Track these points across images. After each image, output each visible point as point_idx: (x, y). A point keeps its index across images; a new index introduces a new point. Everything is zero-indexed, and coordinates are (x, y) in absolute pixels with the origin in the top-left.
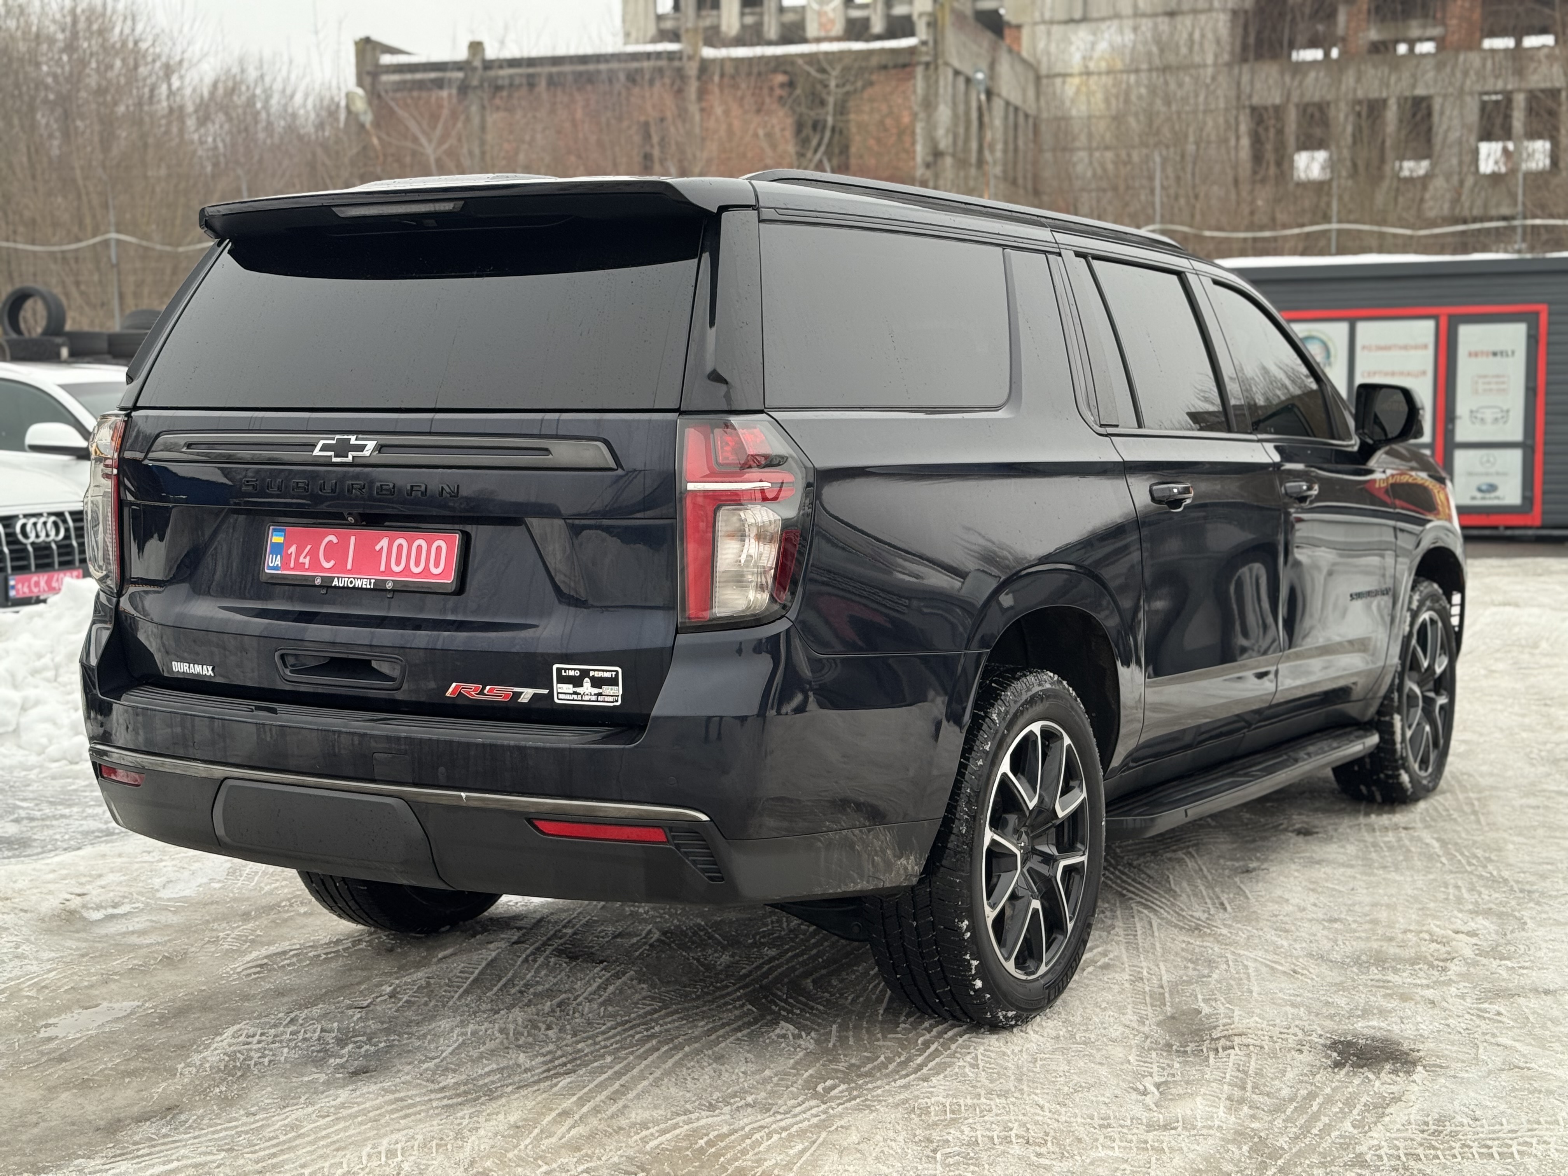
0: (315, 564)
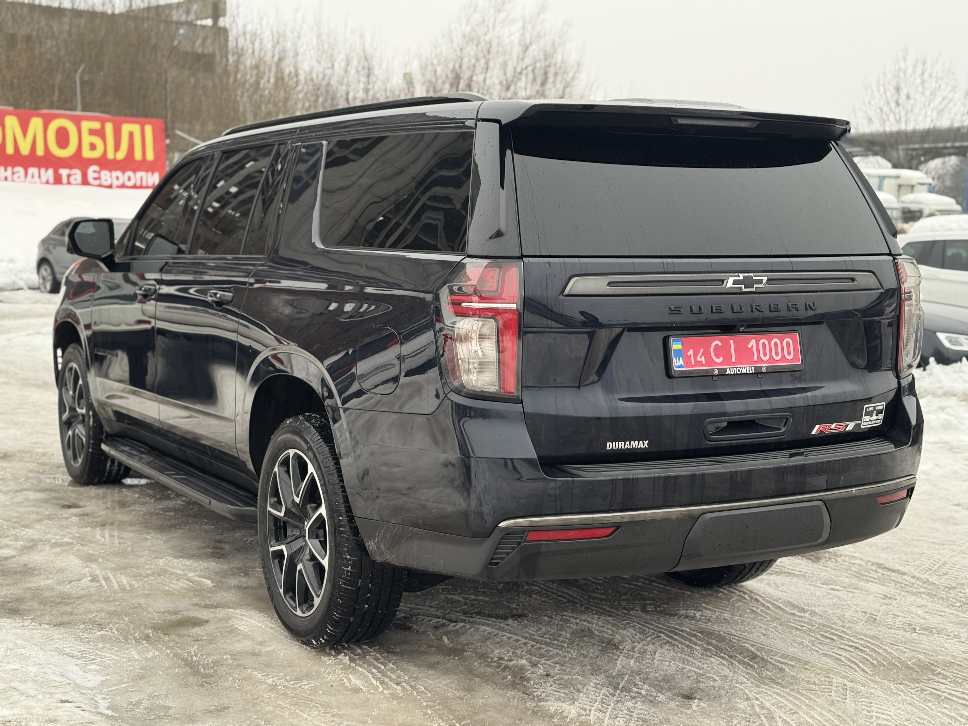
0: (709, 360)
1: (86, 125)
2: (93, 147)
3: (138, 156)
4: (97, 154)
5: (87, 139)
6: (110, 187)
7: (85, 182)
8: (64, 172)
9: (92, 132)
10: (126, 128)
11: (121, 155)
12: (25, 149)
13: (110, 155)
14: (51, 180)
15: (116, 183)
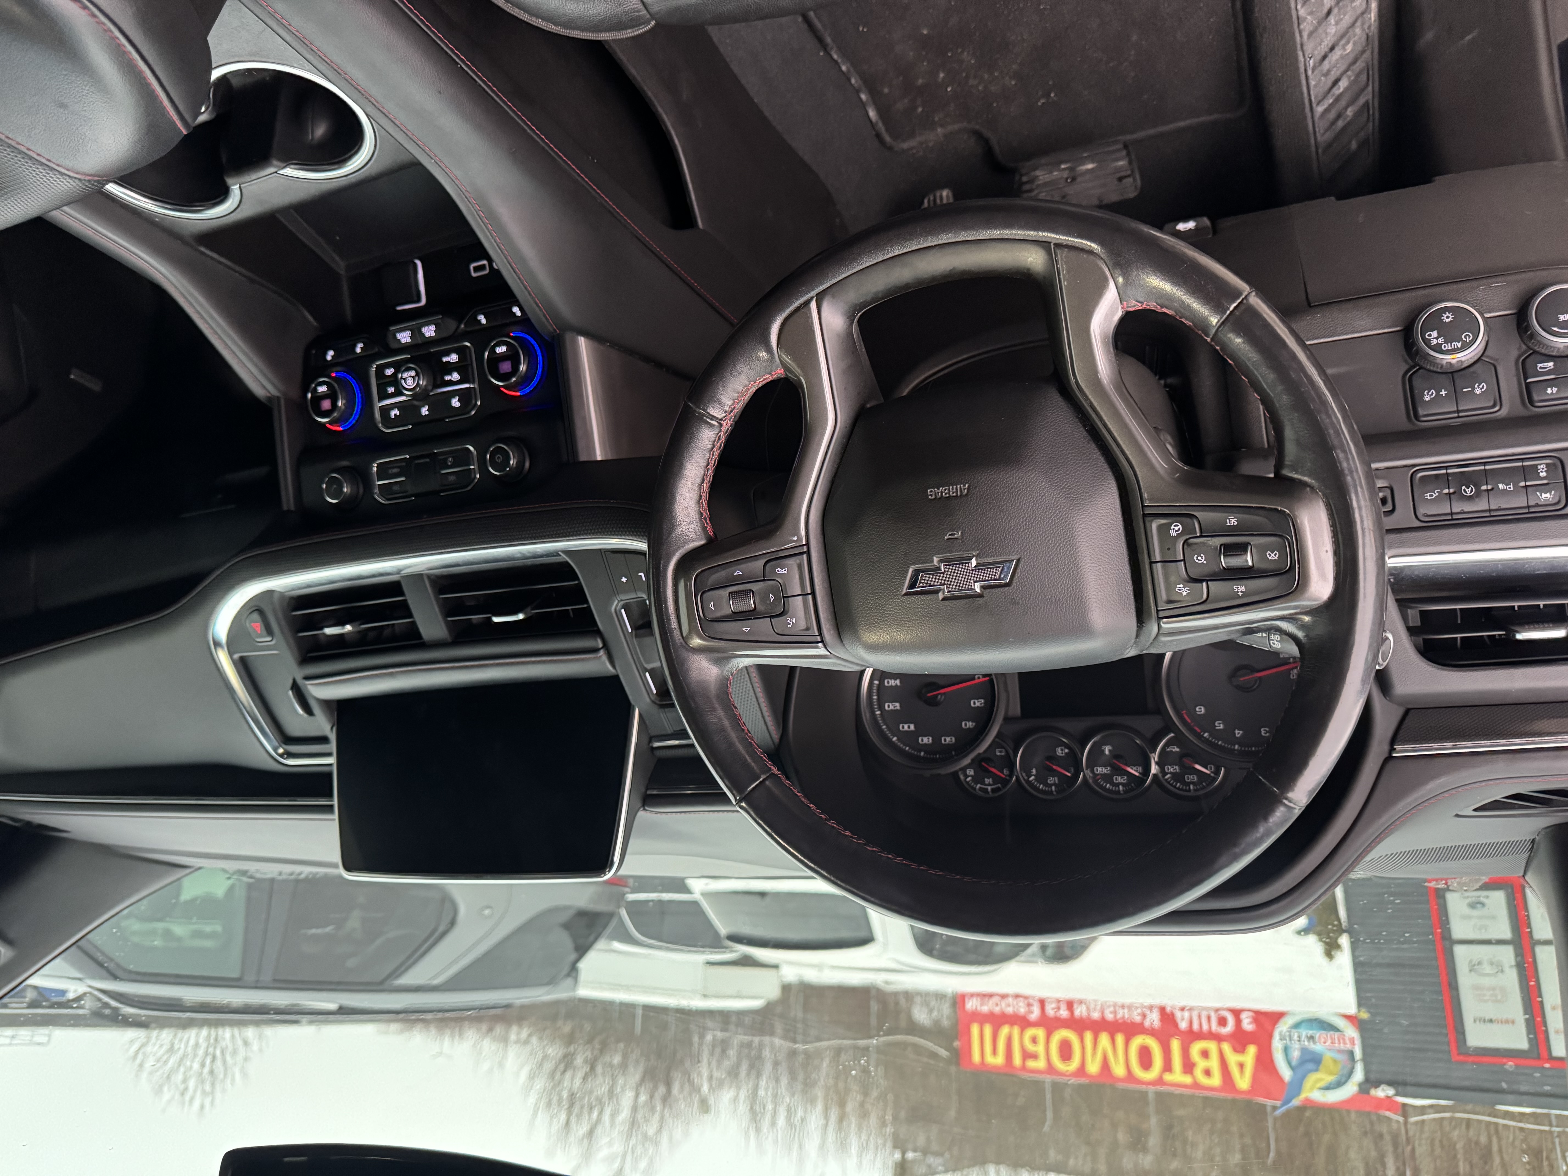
1: (1041, 1064)
2: (1034, 1040)
3: (988, 1030)
4: (1030, 1032)
5: (1040, 1049)
6: (1017, 996)
7: (1042, 1003)
8: (1064, 1013)
9: (1034, 1056)
10: (999, 1060)
11: (1005, 1031)
12: (1104, 1039)
13: (1016, 1030)
14: (1075, 1006)
15: (1010, 1000)
